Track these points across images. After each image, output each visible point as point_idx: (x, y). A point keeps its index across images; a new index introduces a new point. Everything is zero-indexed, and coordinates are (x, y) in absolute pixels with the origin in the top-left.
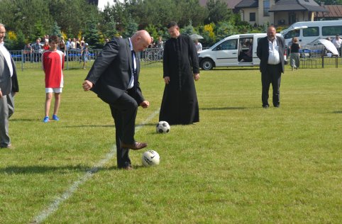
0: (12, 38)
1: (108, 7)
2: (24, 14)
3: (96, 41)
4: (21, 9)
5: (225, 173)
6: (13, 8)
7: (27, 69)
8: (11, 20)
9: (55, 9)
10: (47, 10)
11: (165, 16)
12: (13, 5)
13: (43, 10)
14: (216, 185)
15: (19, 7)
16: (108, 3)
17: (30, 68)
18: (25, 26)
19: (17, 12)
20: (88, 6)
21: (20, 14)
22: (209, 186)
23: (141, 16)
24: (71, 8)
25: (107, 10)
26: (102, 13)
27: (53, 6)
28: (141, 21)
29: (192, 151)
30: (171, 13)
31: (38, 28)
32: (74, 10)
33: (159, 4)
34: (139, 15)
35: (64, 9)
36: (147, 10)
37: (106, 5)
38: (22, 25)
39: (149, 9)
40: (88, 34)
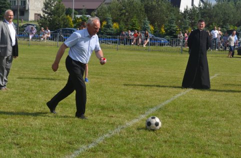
0: (116, 27)
1: (187, 9)
2: (127, 11)
3: (174, 33)
4: (126, 8)
5: (225, 139)
6: (120, 7)
7: (121, 49)
8: (118, 15)
9: (149, 9)
10: (143, 9)
11: (227, 18)
12: (120, 5)
13: (141, 9)
14: (213, 148)
15: (123, 6)
16: (187, 7)
17: (123, 49)
18: (127, 20)
19: (122, 10)
20: (172, 8)
21: (124, 11)
22: (207, 148)
23: (210, 17)
24: (160, 9)
25: (186, 11)
26: (182, 13)
27: (148, 7)
28: (210, 21)
29: (207, 118)
30: (232, 16)
31: (134, 21)
32: (162, 11)
33: (224, 9)
34: (208, 16)
35: (155, 9)
36: (215, 13)
37: (186, 7)
38: (125, 19)
39: (216, 12)
40: (168, 27)
